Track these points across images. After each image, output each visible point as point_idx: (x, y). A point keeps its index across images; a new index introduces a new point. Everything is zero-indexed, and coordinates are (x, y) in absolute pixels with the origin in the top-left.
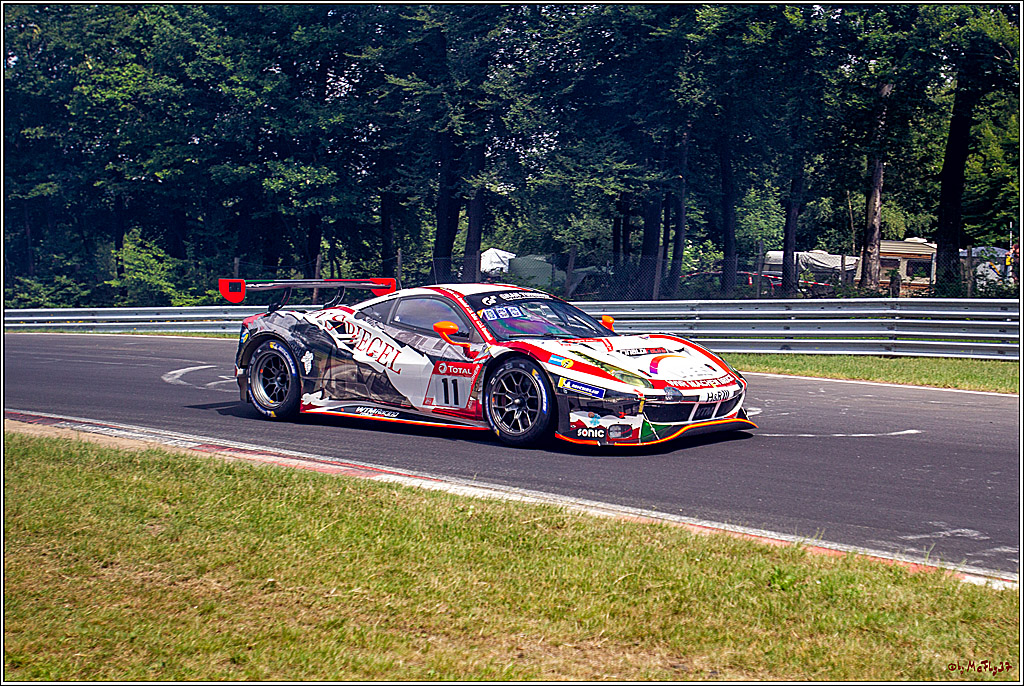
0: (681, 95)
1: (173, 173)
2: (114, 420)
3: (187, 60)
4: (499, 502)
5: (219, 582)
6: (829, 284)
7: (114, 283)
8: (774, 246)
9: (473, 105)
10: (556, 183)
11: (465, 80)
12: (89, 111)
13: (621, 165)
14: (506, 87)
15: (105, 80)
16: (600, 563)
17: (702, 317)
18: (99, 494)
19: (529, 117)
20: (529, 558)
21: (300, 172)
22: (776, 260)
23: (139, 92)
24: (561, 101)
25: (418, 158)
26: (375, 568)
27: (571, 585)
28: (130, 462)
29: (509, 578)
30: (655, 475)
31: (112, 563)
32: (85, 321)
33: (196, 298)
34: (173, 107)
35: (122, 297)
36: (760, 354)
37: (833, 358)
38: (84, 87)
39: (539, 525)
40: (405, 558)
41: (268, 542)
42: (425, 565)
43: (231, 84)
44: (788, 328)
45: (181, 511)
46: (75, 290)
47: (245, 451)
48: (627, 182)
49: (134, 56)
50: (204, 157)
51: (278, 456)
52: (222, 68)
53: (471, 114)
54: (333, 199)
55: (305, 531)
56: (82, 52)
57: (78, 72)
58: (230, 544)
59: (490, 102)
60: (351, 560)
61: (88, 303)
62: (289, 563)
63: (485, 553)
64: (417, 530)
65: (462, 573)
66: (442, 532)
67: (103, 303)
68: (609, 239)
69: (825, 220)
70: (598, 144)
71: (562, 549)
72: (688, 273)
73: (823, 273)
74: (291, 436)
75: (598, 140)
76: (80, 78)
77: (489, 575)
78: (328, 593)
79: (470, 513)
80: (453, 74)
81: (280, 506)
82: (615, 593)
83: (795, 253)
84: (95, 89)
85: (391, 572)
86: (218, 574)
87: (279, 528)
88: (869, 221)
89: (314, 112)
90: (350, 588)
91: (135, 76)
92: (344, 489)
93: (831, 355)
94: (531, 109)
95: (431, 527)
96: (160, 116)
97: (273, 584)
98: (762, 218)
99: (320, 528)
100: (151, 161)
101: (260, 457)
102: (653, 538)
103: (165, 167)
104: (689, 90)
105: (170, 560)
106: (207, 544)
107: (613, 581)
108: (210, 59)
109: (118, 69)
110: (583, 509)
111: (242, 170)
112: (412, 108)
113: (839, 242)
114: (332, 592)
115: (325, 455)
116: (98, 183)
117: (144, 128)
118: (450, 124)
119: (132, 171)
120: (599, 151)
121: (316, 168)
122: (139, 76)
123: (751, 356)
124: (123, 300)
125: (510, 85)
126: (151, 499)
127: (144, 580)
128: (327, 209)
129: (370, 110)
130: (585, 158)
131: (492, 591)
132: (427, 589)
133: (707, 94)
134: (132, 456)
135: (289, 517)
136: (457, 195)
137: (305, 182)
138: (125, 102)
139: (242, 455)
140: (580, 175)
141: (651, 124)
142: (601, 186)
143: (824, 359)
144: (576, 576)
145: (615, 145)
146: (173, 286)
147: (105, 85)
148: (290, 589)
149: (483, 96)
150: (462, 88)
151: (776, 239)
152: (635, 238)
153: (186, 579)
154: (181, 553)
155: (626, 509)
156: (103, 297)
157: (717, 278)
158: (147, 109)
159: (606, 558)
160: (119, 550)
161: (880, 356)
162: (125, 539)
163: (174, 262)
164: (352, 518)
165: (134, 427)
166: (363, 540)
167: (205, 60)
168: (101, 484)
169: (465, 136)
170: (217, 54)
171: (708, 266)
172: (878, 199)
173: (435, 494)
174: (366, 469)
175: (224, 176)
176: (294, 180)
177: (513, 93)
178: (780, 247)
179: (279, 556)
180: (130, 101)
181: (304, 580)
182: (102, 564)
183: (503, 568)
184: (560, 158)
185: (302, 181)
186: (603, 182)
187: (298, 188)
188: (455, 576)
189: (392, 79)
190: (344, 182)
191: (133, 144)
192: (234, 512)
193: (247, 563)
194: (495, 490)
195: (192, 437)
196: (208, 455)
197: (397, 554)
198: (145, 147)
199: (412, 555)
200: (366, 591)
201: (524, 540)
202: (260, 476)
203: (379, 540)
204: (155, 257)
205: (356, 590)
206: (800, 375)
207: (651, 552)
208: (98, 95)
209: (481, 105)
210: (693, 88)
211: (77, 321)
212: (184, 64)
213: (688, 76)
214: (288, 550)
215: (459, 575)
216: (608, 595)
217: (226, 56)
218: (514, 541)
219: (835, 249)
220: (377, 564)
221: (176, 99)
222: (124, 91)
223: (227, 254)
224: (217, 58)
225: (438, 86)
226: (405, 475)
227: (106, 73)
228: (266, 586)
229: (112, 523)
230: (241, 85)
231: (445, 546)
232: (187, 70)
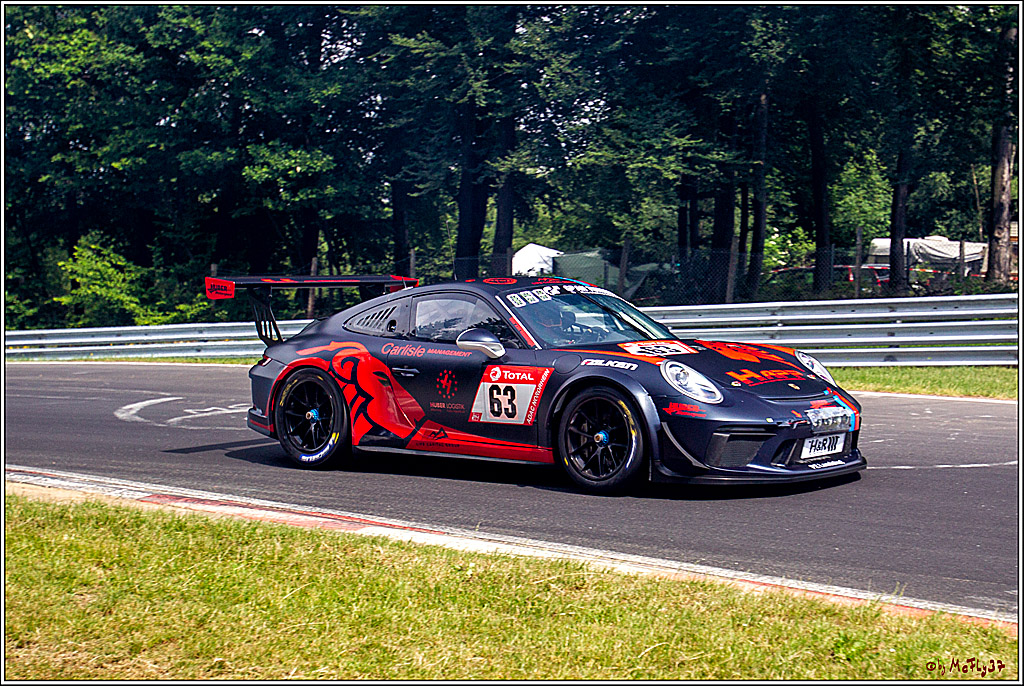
0: (755, 49)
1: (134, 162)
2: (52, 467)
3: (148, 23)
4: (506, 558)
5: (155, 664)
6: (948, 278)
7: (65, 300)
8: (881, 232)
9: (499, 67)
10: (602, 162)
11: (488, 38)
12: (31, 89)
13: (684, 140)
14: (538, 44)
15: (49, 52)
16: (625, 631)
17: (785, 323)
18: (20, 558)
19: (568, 82)
20: (536, 627)
21: (288, 157)
22: (882, 251)
23: (90, 65)
24: (607, 61)
25: (433, 136)
26: (348, 643)
27: (586, 659)
28: (62, 517)
29: (511, 652)
30: (708, 519)
31: (28, 643)
32: (31, 346)
33: (165, 315)
34: (132, 82)
35: (75, 317)
36: (858, 368)
37: (949, 370)
38: (24, 61)
39: (553, 586)
40: (385, 630)
41: (220, 613)
42: (409, 637)
43: (202, 51)
44: (892, 335)
45: (118, 577)
46: (19, 309)
47: (203, 501)
48: (690, 162)
49: (84, 20)
50: (170, 141)
51: (244, 507)
52: (189, 32)
53: (496, 79)
54: (330, 190)
55: (267, 599)
56: (21, 18)
57: (16, 42)
58: (175, 616)
59: (518, 64)
60: (320, 633)
61: (35, 324)
62: (243, 639)
63: (484, 621)
64: (401, 594)
65: (454, 647)
66: (433, 596)
67: (53, 323)
68: (674, 229)
69: (944, 199)
70: (654, 112)
71: (579, 614)
72: (773, 269)
73: (941, 264)
74: (265, 482)
75: (653, 108)
76: (20, 49)
77: (486, 648)
78: (287, 674)
79: (469, 572)
80: (473, 31)
81: (238, 568)
82: (639, 667)
83: (905, 241)
84: (37, 62)
85: (367, 647)
86: (156, 653)
87: (235, 595)
88: (996, 199)
89: (303, 82)
90: (314, 667)
91: (86, 45)
92: (318, 546)
93: (947, 366)
94: (570, 71)
95: (420, 590)
96: (116, 93)
97: (221, 665)
98: (865, 198)
99: (285, 594)
100: (106, 149)
101: (222, 508)
102: (693, 598)
103: (124, 156)
104: (765, 43)
105: (98, 638)
106: (146, 616)
107: (639, 653)
108: (175, 21)
109: (65, 37)
110: (609, 565)
111: (217, 157)
112: (422, 75)
113: (962, 225)
114: (292, 673)
115: (303, 504)
116: (44, 178)
117: (99, 108)
118: (470, 93)
119: (84, 161)
120: (655, 123)
121: (308, 152)
122: (90, 45)
123: (847, 370)
124: (78, 320)
125: (543, 42)
126: (84, 562)
127: (65, 662)
128: (323, 202)
129: (373, 79)
130: (639, 132)
131: (489, 668)
132: (409, 667)
133: (788, 47)
134: (64, 509)
135: (248, 581)
136: (480, 180)
137: (295, 169)
138: (75, 77)
139: (200, 507)
140: (632, 152)
141: (718, 86)
142: (658, 167)
143: (938, 371)
144: (593, 647)
145: (675, 114)
146: (137, 300)
147: (50, 57)
148: (241, 670)
149: (510, 56)
150: (485, 48)
151: (882, 223)
152: (706, 226)
153: (116, 661)
154: (114, 628)
155: (669, 563)
156: (54, 317)
157: (811, 274)
158: (100, 85)
159: (631, 625)
160: (39, 626)
161: (1008, 366)
162: (46, 612)
163: (138, 271)
164: (325, 581)
165: (74, 475)
166: (335, 607)
167: (169, 23)
168: (24, 546)
169: (489, 108)
170: (184, 15)
171: (799, 259)
172: (1006, 171)
173: (427, 550)
174: (352, 521)
175: (196, 164)
176: (281, 168)
177: (547, 51)
178: (888, 234)
179: (233, 629)
180: (79, 75)
181: (259, 659)
182: (16, 643)
183: (505, 640)
184: (607, 131)
185: (291, 168)
186: (661, 162)
187: (286, 177)
188: (445, 649)
189: (398, 40)
190: (344, 169)
191: (85, 128)
192: (182, 577)
193: (191, 639)
194: (509, 543)
195: (143, 486)
196: (157, 507)
197: (376, 624)
198: (101, 131)
199: (394, 626)
200: (333, 672)
201: (533, 604)
202: (217, 533)
203: (355, 609)
204: (114, 266)
205: (322, 670)
206: (902, 392)
207: (689, 616)
208: (41, 70)
209: (509, 68)
210: (770, 40)
211: (21, 346)
212: (144, 29)
213: (764, 25)
214: (243, 623)
215: (450, 649)
216: (630, 670)
217: (195, 17)
218: (520, 605)
219: (958, 234)
220: (351, 637)
221: (134, 72)
222: (72, 64)
223: (203, 261)
224: (184, 20)
225: (455, 47)
226: (400, 527)
227: (50, 43)
228: (212, 667)
229: (34, 593)
230: (214, 53)
231: (436, 614)
232: (148, 36)
